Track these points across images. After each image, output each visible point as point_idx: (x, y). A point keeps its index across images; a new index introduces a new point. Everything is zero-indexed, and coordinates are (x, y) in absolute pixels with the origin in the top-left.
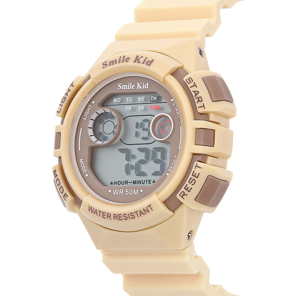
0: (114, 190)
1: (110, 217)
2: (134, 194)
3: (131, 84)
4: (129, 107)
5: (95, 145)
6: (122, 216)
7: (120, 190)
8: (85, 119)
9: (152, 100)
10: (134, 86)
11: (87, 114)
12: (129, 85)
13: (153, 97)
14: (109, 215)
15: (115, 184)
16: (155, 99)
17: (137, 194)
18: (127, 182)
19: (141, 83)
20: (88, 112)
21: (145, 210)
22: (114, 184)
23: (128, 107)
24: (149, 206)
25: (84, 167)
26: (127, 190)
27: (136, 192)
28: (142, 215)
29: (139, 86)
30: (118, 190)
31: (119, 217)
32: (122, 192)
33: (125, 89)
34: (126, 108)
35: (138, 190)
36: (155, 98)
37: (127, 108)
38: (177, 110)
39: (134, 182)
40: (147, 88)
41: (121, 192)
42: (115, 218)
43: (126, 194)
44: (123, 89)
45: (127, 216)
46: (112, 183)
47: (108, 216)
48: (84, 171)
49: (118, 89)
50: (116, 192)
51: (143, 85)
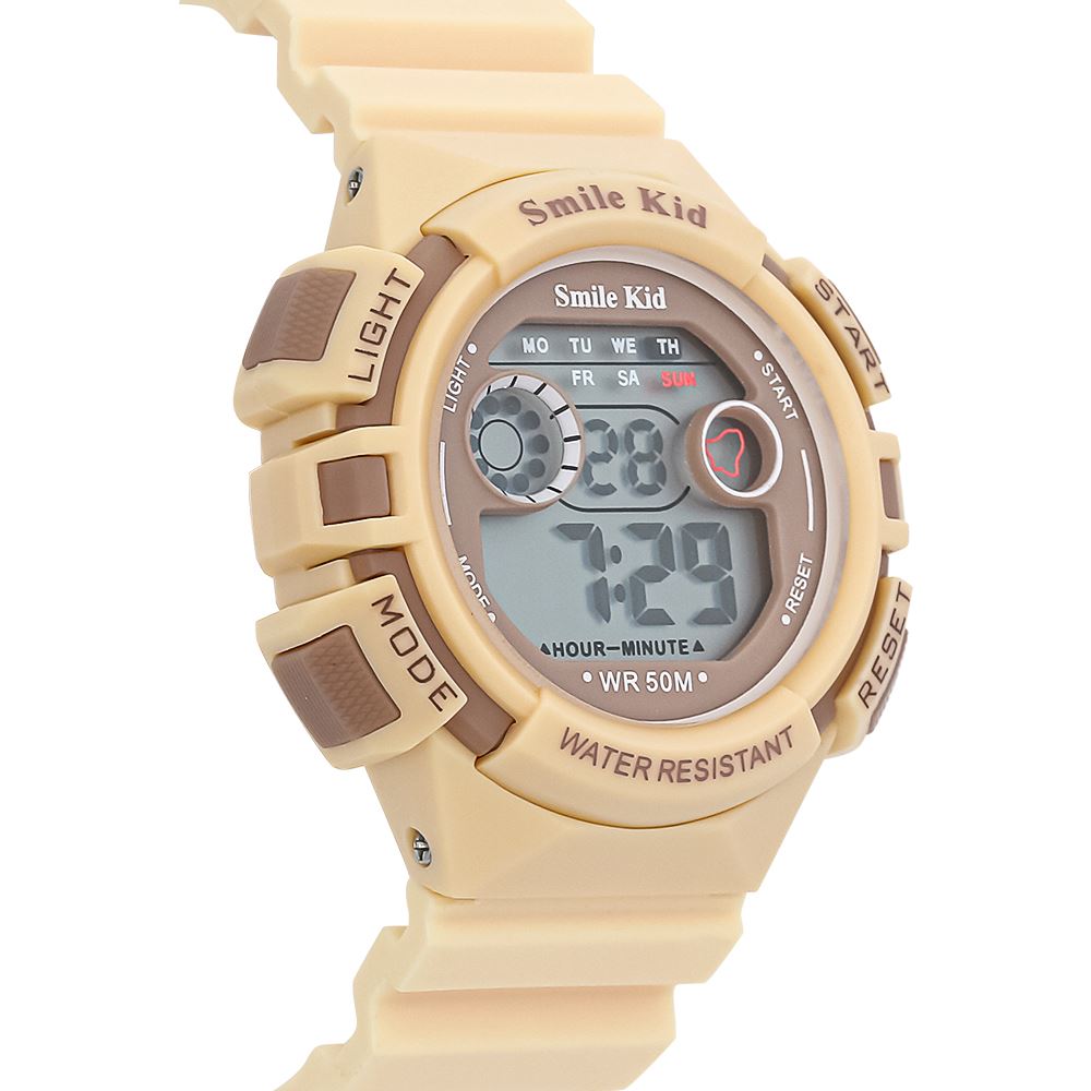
0: (601, 674)
1: (645, 769)
2: (678, 689)
3: (601, 288)
4: (585, 372)
5: (503, 506)
6: (691, 766)
7: (625, 674)
8: (453, 410)
9: (663, 352)
10: (615, 298)
11: (456, 390)
12: (595, 294)
13: (665, 341)
14: (643, 766)
15: (559, 653)
16: (674, 350)
17: (690, 689)
18: (599, 647)
19: (639, 288)
20: (457, 384)
21: (772, 746)
22: (552, 652)
23: (579, 372)
24: (785, 731)
25: (477, 586)
26: (649, 674)
27: (685, 683)
28: (758, 763)
29: (631, 298)
30: (619, 673)
31: (681, 771)
32: (633, 682)
33: (581, 305)
34: (575, 378)
35: (689, 674)
36: (673, 346)
37: (579, 378)
38: (780, 394)
39: (628, 649)
40: (663, 306)
41: (630, 681)
42: (664, 775)
43: (649, 687)
44: (574, 304)
45: (709, 768)
46: (545, 649)
47: (638, 767)
48: (480, 602)
49: (558, 304)
50: (610, 682)
51: (648, 296)
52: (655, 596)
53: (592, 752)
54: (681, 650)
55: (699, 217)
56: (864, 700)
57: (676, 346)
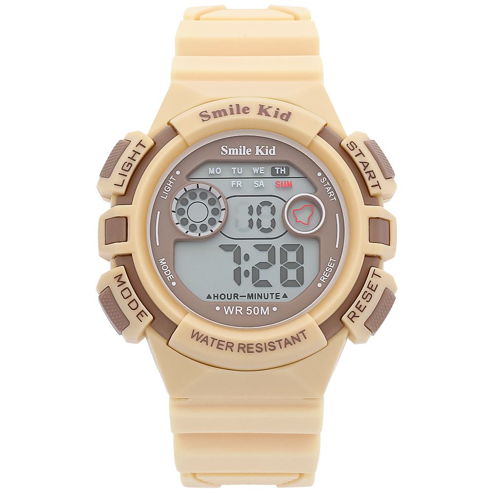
0: (225, 307)
1: (231, 347)
2: (262, 314)
3: (244, 147)
4: (238, 182)
5: (185, 237)
6: (254, 346)
7: (236, 307)
8: (166, 198)
9: (277, 173)
10: (250, 151)
11: (168, 190)
12: (241, 150)
13: (279, 168)
14: (230, 346)
15: (216, 298)
16: (283, 172)
17: (268, 314)
18: (236, 296)
19: (263, 147)
20: (169, 187)
21: (295, 338)
22: (213, 298)
23: (235, 182)
24: (302, 332)
25: (169, 270)
26: (248, 307)
27: (266, 311)
28: (288, 345)
29: (258, 151)
30: (233, 307)
31: (248, 348)
32: (239, 311)
33: (233, 154)
34: (233, 184)
35: (268, 307)
36: (283, 170)
37: (235, 184)
38: (328, 190)
39: (250, 296)
40: (274, 154)
42: (241, 350)
43: (247, 313)
44: (230, 154)
45: (263, 347)
46: (209, 297)
47: (227, 346)
48: (168, 277)
49: (222, 154)
50: (229, 310)
51: (267, 150)
52: (264, 275)
53: (205, 339)
54: (276, 297)
55: (287, 116)
56: (351, 319)
57: (284, 170)
